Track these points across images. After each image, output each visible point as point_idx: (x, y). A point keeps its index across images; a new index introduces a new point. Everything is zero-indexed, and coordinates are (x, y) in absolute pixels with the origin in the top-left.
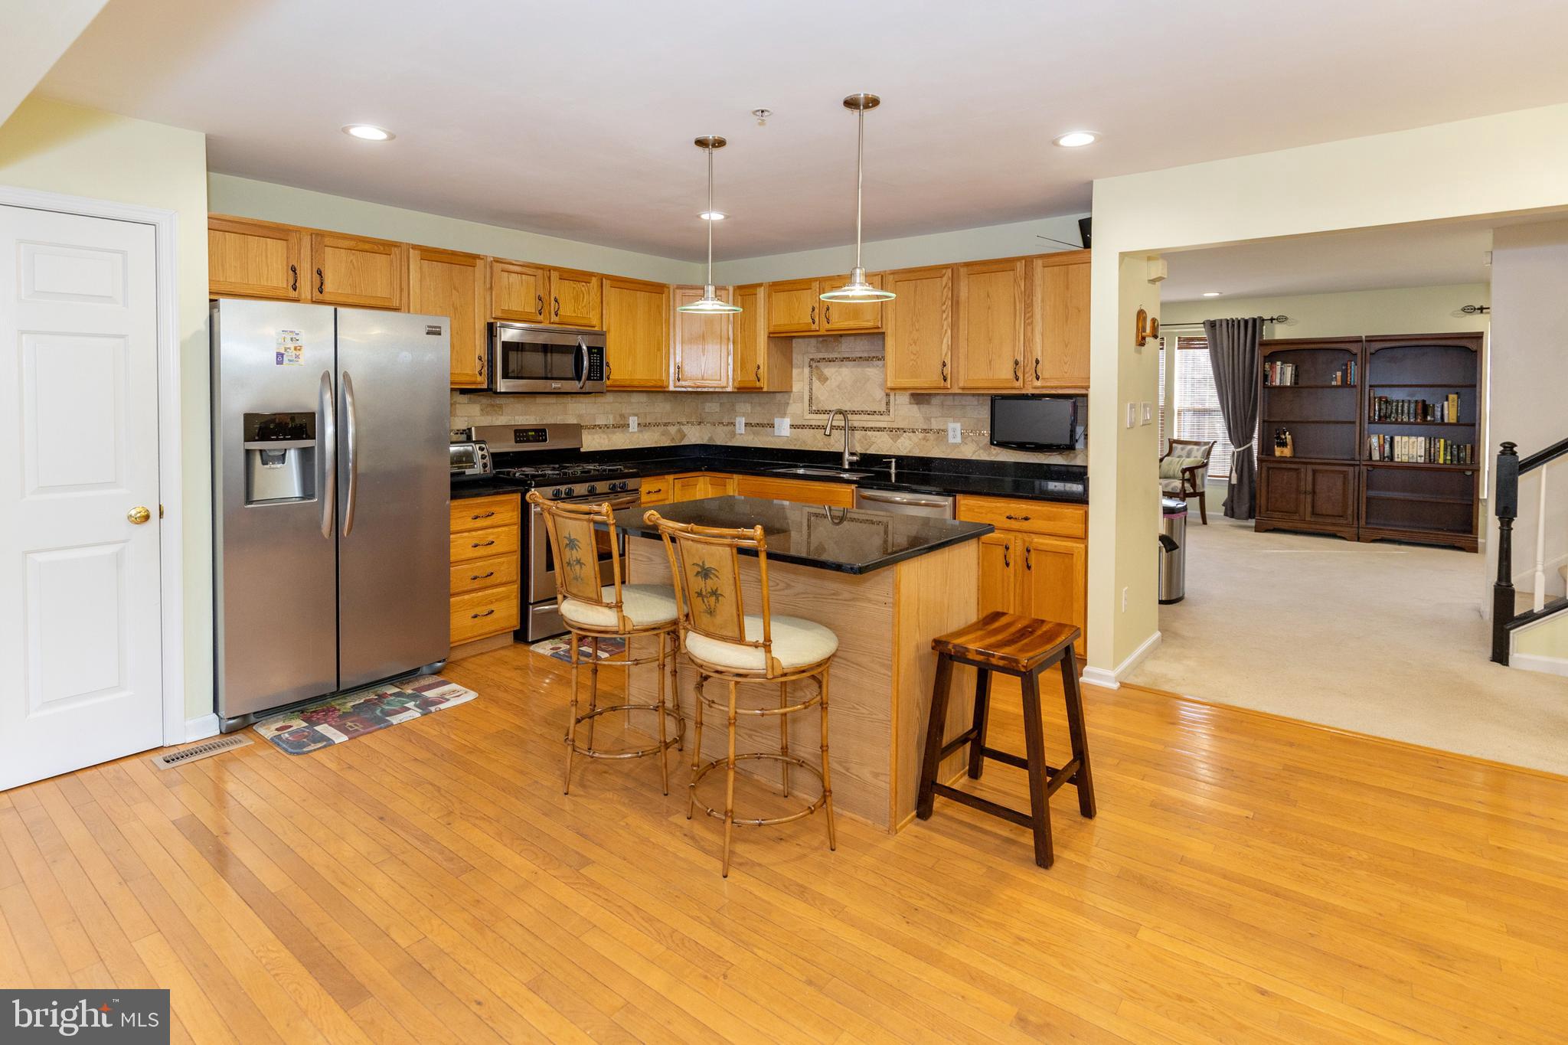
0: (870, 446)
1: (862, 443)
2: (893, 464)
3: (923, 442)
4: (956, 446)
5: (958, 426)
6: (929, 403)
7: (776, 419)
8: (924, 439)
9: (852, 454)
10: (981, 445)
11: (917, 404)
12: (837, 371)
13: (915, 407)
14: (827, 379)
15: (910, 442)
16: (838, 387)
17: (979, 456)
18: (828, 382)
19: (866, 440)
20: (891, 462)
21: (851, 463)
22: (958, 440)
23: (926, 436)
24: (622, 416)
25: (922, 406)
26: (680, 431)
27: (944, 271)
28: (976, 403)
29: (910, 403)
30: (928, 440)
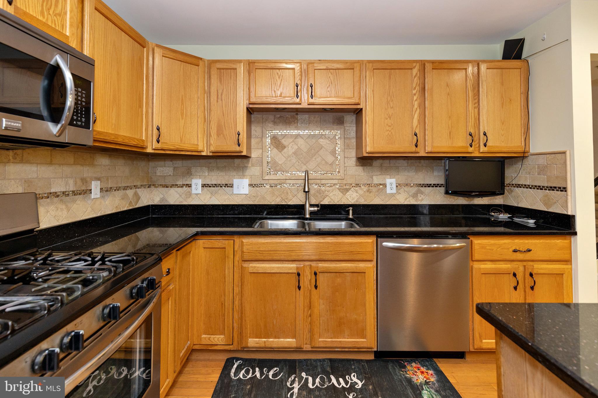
0: (324, 199)
1: (317, 196)
2: (351, 212)
3: (367, 194)
4: (392, 195)
5: (393, 181)
6: (371, 165)
7: (235, 180)
8: (368, 191)
9: (311, 206)
10: (410, 194)
11: (362, 166)
12: (293, 141)
13: (361, 168)
14: (285, 147)
15: (358, 194)
16: (295, 153)
17: (409, 201)
18: (285, 150)
19: (320, 194)
20: (349, 210)
21: (311, 213)
22: (394, 191)
23: (369, 189)
24: (84, 181)
25: (365, 167)
26: (136, 194)
27: (414, 64)
28: (406, 165)
29: (357, 166)
30: (370, 192)
